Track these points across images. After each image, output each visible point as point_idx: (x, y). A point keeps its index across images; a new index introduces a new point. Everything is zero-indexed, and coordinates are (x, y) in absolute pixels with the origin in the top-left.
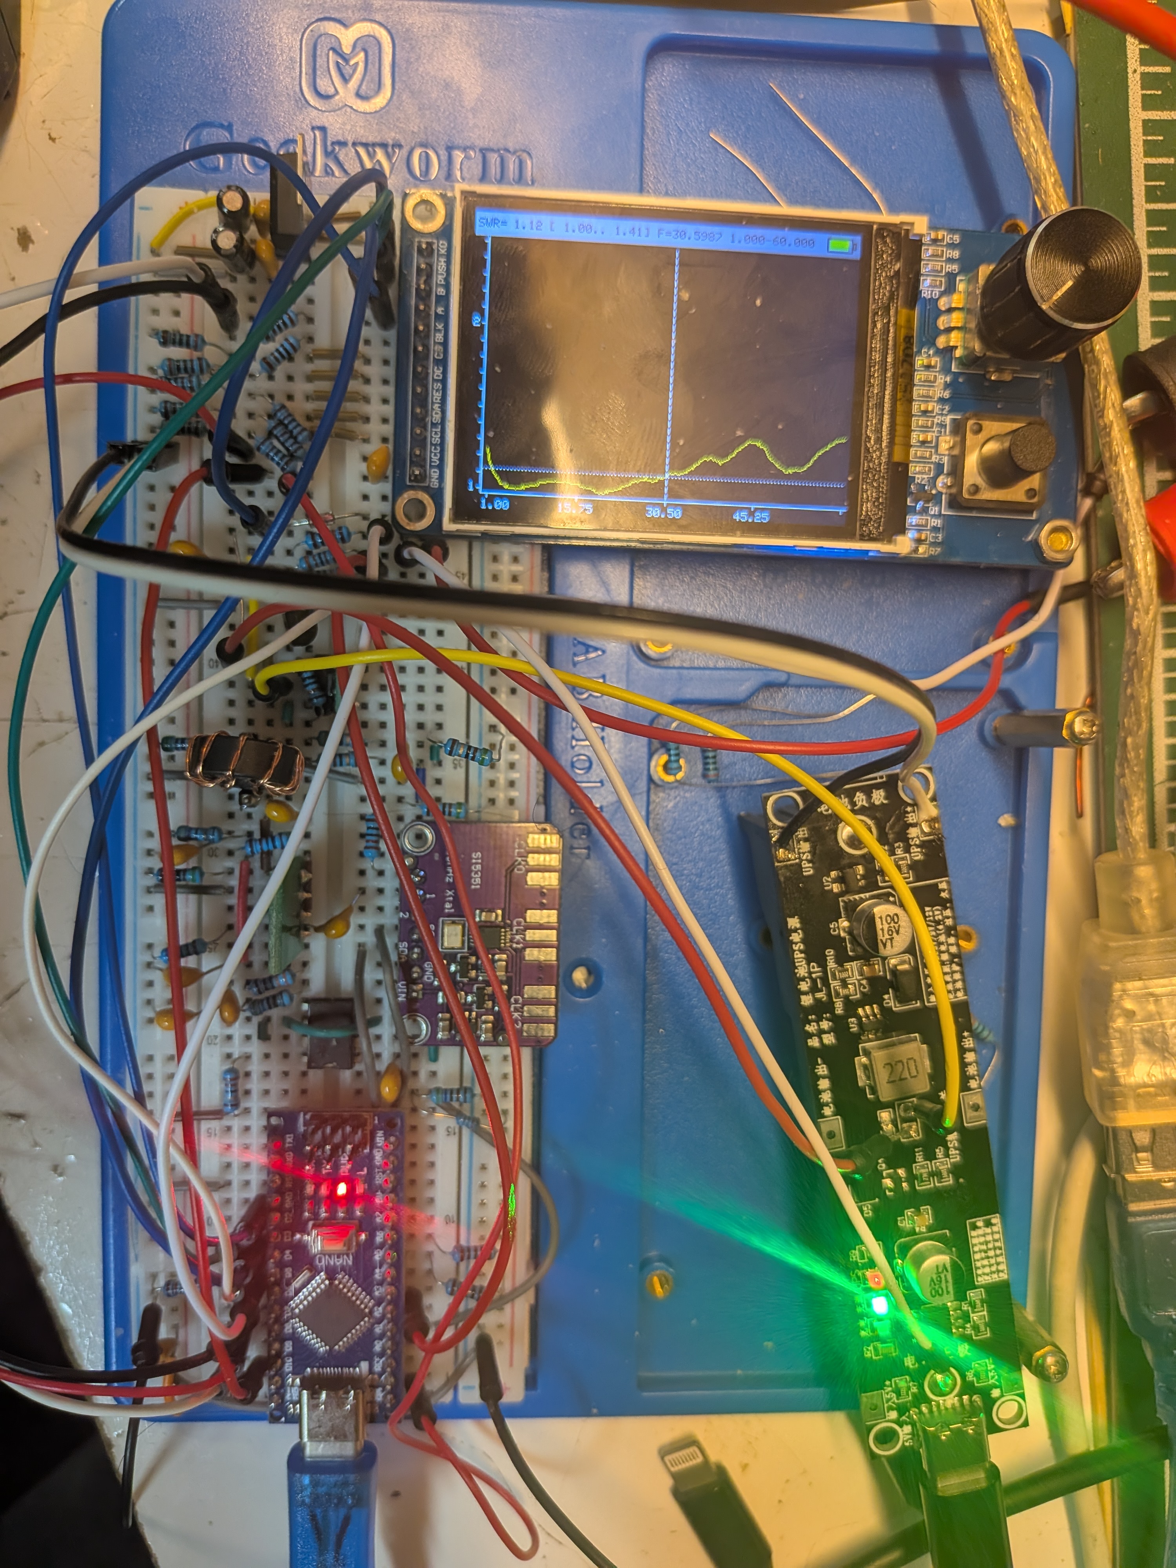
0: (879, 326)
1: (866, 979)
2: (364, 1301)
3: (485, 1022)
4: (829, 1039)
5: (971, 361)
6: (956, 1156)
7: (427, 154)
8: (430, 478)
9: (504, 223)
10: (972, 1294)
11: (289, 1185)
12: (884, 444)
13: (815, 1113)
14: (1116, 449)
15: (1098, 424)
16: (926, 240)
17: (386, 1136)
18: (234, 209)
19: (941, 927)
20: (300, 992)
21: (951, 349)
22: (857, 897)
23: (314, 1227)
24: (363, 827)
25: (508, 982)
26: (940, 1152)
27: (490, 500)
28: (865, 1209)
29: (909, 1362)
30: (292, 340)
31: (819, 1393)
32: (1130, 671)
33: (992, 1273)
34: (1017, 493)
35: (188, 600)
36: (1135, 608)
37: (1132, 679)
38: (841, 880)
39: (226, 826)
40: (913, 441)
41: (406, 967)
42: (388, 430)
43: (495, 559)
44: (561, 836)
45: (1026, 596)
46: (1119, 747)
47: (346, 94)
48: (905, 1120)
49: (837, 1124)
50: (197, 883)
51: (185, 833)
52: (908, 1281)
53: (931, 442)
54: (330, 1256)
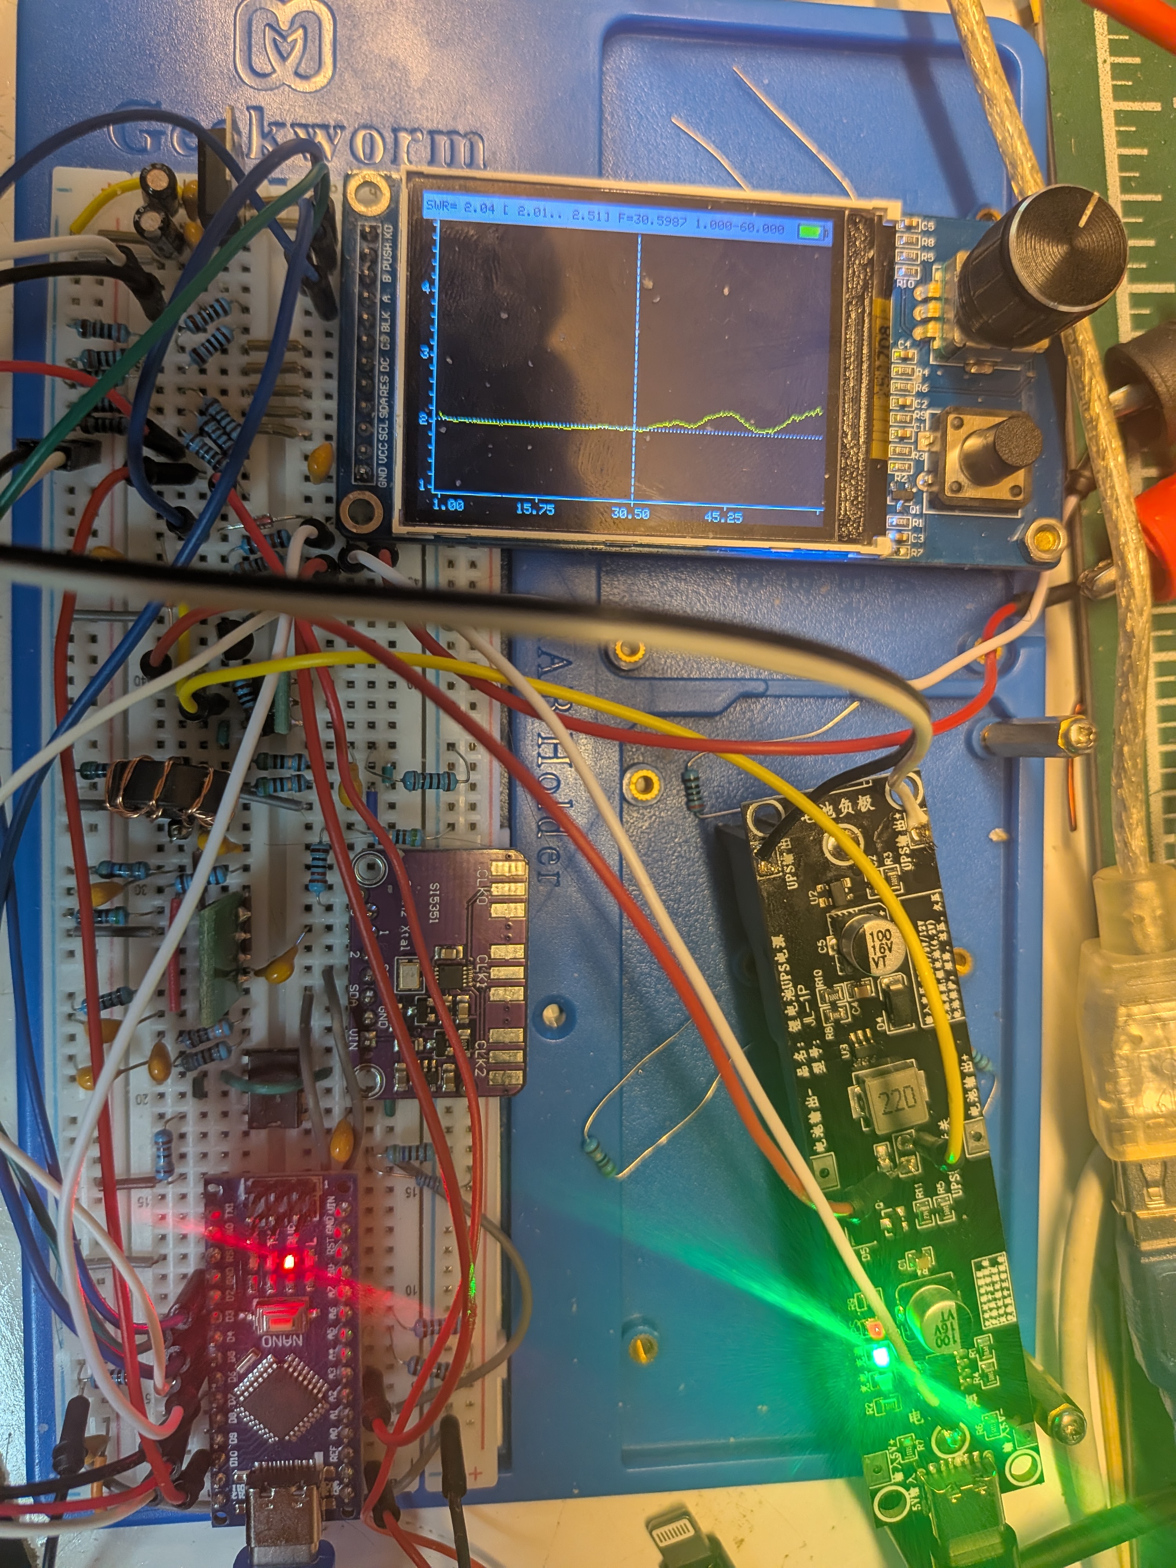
0: (853, 315)
1: (857, 1000)
2: (318, 1385)
3: (446, 1071)
4: (819, 1068)
5: (951, 352)
6: (957, 1191)
7: (371, 135)
8: (378, 477)
9: (454, 206)
10: (980, 1341)
11: (229, 1259)
12: (862, 440)
13: (806, 1147)
14: (1104, 443)
15: (1084, 418)
16: (900, 227)
17: (338, 1202)
18: (159, 189)
19: (935, 942)
20: (241, 1043)
21: (928, 341)
22: (845, 912)
23: (260, 1304)
24: (308, 858)
25: (472, 1025)
26: (940, 1187)
27: (444, 500)
28: (863, 1253)
29: (914, 1417)
30: (224, 330)
31: (818, 1458)
32: (1125, 676)
33: (1000, 1316)
34: (1001, 491)
35: (111, 612)
36: (1128, 609)
37: (1128, 685)
38: (828, 894)
39: (154, 860)
40: (892, 437)
41: (357, 1012)
42: (331, 426)
43: (451, 564)
44: (527, 864)
45: (1012, 598)
46: (1115, 756)
47: (283, 72)
48: (903, 1154)
49: (830, 1161)
50: (121, 925)
51: (109, 870)
52: (911, 1329)
53: (910, 438)
54: (278, 1337)
